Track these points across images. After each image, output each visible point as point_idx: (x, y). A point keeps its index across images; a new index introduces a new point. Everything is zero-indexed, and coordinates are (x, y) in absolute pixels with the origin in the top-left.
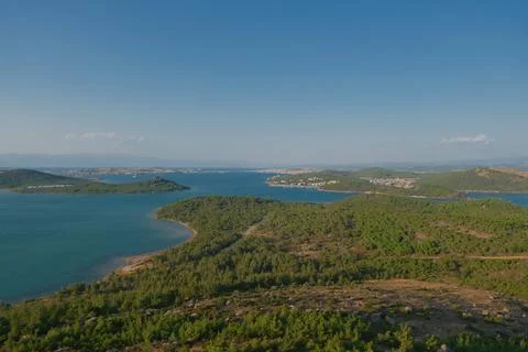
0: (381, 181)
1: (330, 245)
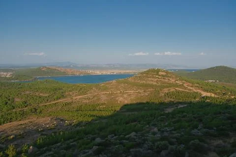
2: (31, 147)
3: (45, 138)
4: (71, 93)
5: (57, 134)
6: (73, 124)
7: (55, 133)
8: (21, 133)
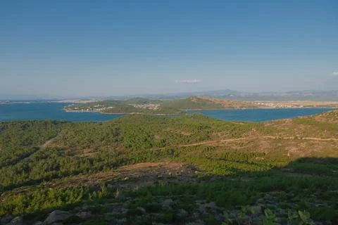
0: (141, 106)
1: (102, 148)
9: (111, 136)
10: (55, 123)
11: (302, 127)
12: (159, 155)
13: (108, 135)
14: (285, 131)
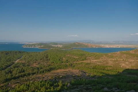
1: (42, 63)
2: (69, 84)
3: (75, 81)
4: (90, 58)
5: (82, 80)
6: (90, 76)
7: (81, 79)
8: (65, 75)
9: (45, 58)
10: (20, 52)
11: (125, 55)
12: (66, 66)
13: (43, 57)
14: (118, 57)
